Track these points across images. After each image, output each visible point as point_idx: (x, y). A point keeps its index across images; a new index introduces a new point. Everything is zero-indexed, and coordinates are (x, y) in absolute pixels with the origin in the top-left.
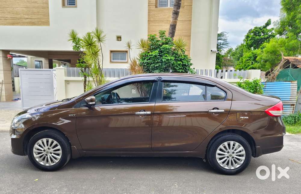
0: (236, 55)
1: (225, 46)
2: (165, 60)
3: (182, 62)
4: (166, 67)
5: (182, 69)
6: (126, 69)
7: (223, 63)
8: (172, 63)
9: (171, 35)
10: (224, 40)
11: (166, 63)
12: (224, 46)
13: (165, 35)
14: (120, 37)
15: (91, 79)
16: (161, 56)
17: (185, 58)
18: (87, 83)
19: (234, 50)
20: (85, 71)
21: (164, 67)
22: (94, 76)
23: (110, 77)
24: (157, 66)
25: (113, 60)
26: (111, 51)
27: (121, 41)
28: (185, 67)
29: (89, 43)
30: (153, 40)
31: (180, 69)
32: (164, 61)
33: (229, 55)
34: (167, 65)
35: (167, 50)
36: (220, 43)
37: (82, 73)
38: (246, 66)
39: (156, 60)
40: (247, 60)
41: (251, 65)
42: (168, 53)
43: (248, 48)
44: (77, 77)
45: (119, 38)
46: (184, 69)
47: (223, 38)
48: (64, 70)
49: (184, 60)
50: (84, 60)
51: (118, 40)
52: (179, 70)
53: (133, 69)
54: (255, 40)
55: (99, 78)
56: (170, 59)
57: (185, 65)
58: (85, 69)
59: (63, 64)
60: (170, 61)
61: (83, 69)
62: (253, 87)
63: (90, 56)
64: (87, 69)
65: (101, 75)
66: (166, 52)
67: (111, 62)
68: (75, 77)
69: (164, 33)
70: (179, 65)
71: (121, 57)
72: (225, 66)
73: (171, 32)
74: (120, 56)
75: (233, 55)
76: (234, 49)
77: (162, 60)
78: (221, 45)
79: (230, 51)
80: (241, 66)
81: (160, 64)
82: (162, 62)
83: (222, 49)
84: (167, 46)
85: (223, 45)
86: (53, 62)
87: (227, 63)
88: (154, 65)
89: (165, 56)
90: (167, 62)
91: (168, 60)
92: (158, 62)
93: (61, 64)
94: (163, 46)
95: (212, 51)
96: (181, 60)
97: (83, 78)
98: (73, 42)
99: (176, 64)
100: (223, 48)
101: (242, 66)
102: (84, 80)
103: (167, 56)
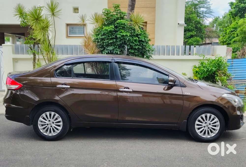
0: (223, 24)
1: (209, 15)
2: (120, 36)
3: (139, 38)
4: (121, 44)
5: (139, 45)
6: (80, 45)
7: (206, 35)
8: (128, 39)
9: (130, 7)
10: (207, 8)
11: (121, 40)
12: (207, 15)
13: (120, 9)
14: (78, 9)
15: (41, 57)
16: (116, 31)
17: (141, 33)
18: (36, 61)
19: (221, 19)
20: (34, 49)
21: (119, 44)
22: (45, 53)
23: (63, 54)
24: (111, 42)
25: (70, 34)
26: (68, 25)
27: (78, 13)
28: (142, 43)
29: (35, 17)
30: (107, 14)
31: (136, 45)
32: (118, 37)
33: (215, 25)
34: (122, 42)
35: (123, 26)
36: (203, 11)
37: (31, 50)
38: (230, 38)
39: (110, 36)
40: (232, 31)
41: (236, 36)
42: (123, 28)
43: (233, 17)
44: (26, 54)
45: (76, 10)
46: (141, 45)
47: (206, 6)
48: (11, 47)
49: (141, 36)
50: (32, 36)
51: (75, 13)
52: (135, 47)
53: (86, 46)
54: (239, 8)
55: (50, 56)
56: (125, 35)
57: (142, 41)
58: (34, 46)
59: (18, 37)
60: (125, 37)
61: (32, 45)
62: (215, 65)
63: (38, 31)
64: (36, 46)
65: (52, 53)
66: (121, 28)
67: (68, 37)
68: (24, 54)
69: (118, 7)
70: (135, 41)
71: (79, 31)
72: (208, 37)
73: (130, 4)
74: (77, 30)
75: (220, 25)
76: (221, 17)
77: (116, 36)
78: (203, 14)
79: (216, 20)
80: (224, 39)
81: (115, 40)
82: (116, 38)
83: (204, 19)
84: (122, 21)
85: (205, 13)
86: (5, 36)
87: (211, 34)
88: (108, 40)
89: (120, 32)
90: (122, 38)
91: (123, 36)
92: (112, 39)
93: (15, 37)
94: (118, 21)
95: (179, 24)
96: (137, 35)
97: (32, 56)
98: (20, 17)
99: (132, 40)
100: (206, 18)
101: (226, 38)
102: (33, 58)
103: (122, 32)
